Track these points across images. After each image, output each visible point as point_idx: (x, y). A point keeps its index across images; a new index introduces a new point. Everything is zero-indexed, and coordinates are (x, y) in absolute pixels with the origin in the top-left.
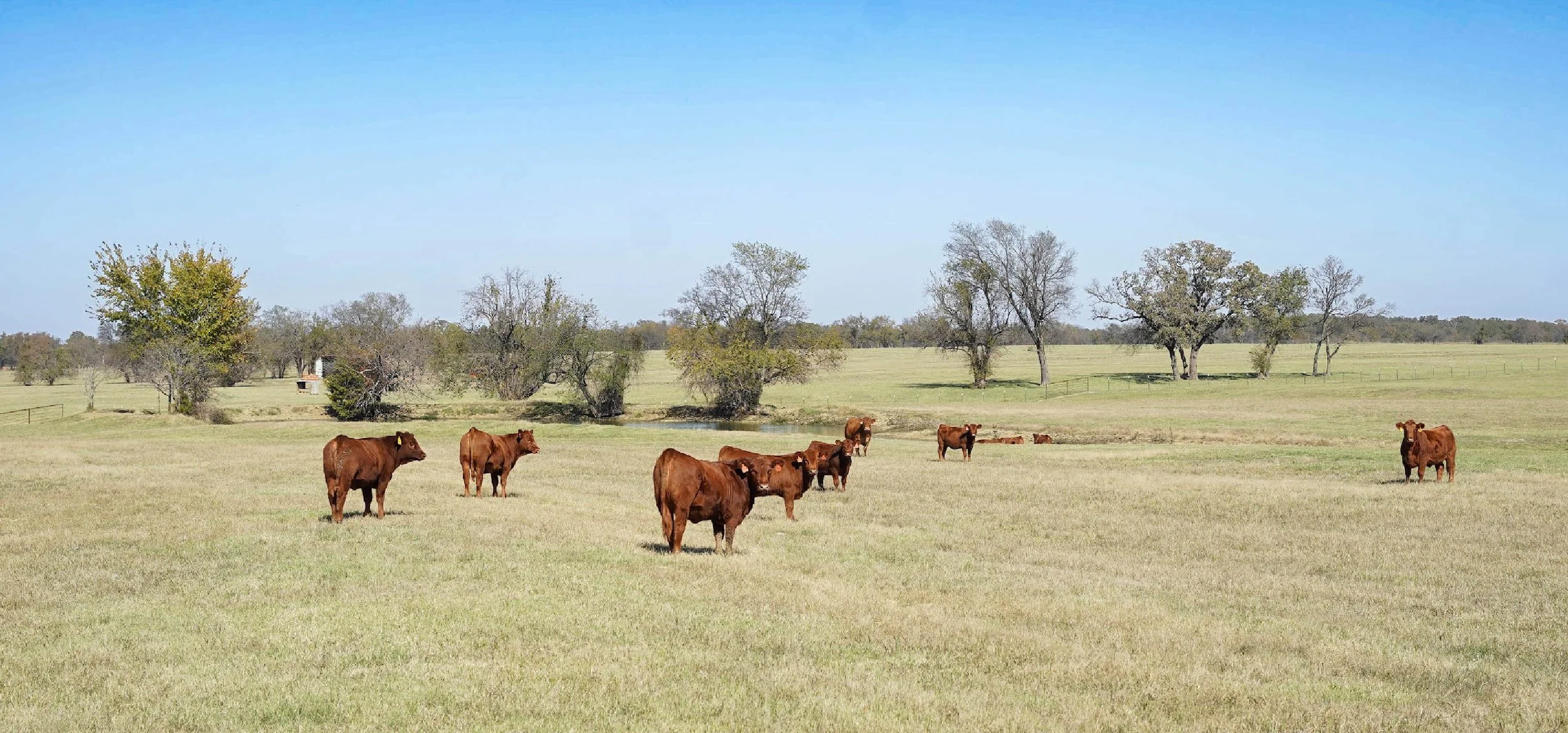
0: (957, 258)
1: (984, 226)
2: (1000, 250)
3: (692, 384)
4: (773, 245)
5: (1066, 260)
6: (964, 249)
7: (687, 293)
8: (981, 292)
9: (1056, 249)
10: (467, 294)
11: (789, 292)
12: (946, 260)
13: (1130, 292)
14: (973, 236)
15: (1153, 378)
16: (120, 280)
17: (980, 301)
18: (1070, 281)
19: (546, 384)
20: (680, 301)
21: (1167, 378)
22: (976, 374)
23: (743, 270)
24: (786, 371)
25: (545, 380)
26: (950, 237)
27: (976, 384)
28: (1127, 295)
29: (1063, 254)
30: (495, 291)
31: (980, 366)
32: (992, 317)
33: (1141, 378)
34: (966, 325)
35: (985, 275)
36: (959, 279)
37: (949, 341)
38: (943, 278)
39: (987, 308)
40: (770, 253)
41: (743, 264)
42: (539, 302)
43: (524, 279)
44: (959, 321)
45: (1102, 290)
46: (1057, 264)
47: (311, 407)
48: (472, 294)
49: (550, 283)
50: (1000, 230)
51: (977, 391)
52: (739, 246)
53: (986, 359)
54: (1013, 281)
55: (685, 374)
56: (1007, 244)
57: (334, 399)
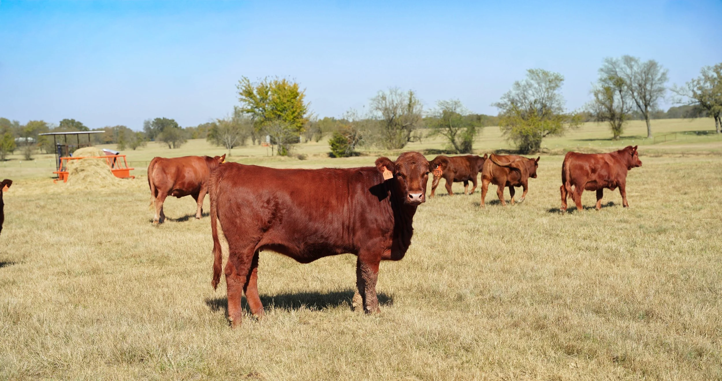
0: (605, 76)
1: (620, 58)
2: (629, 71)
3: (508, 139)
4: (546, 70)
5: (664, 74)
6: (608, 71)
7: (505, 95)
8: (617, 92)
9: (659, 68)
10: (372, 99)
11: (556, 92)
12: (599, 77)
13: (695, 89)
14: (614, 64)
15: (705, 133)
16: (249, 93)
17: (617, 97)
18: (665, 85)
19: (409, 143)
20: (501, 99)
21: (712, 132)
22: (615, 134)
23: (533, 82)
24: (553, 132)
25: (408, 141)
26: (602, 65)
27: (615, 138)
28: (693, 91)
29: (662, 71)
30: (384, 98)
31: (617, 129)
32: (623, 104)
33: (699, 133)
34: (610, 109)
35: (620, 83)
36: (606, 85)
37: (600, 118)
38: (599, 87)
39: (621, 100)
40: (546, 74)
41: (532, 79)
42: (406, 102)
43: (399, 92)
44: (606, 106)
45: (678, 89)
46: (659, 76)
47: (321, 154)
48: (374, 100)
49: (411, 94)
50: (628, 60)
51: (615, 142)
52: (530, 71)
53: (620, 125)
54: (635, 85)
55: (505, 133)
56: (631, 67)
57: (334, 149)
